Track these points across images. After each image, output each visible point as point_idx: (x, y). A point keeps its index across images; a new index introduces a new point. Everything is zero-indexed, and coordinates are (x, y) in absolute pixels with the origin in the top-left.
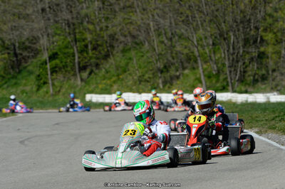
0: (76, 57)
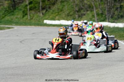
0: (41, 4)
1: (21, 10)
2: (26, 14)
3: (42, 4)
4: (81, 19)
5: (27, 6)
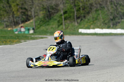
1: (56, 20)
2: (61, 24)
3: (77, 13)
4: (115, 27)
5: (61, 15)
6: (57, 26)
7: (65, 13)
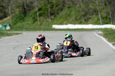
1: (31, 16)
2: (36, 20)
3: (50, 10)
4: (87, 22)
5: (36, 12)
6: (32, 22)
7: (40, 10)
